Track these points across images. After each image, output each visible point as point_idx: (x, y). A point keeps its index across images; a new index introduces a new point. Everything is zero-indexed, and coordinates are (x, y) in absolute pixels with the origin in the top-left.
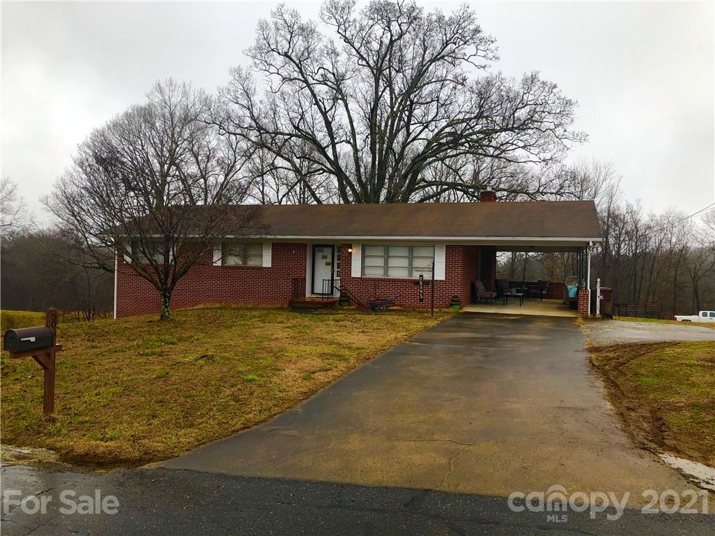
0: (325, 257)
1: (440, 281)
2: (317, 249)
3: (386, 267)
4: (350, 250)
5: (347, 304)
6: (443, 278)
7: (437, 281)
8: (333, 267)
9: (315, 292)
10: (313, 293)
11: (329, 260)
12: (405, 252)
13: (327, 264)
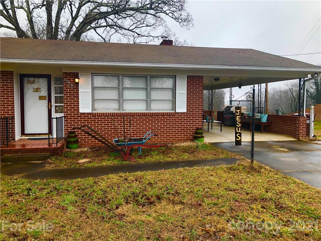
0: (37, 90)
1: (182, 113)
2: (26, 80)
3: (120, 100)
4: (77, 80)
5: (76, 146)
6: (184, 110)
7: (178, 113)
8: (50, 101)
9: (26, 132)
10: (23, 133)
11: (44, 93)
12: (140, 83)
13: (41, 98)
